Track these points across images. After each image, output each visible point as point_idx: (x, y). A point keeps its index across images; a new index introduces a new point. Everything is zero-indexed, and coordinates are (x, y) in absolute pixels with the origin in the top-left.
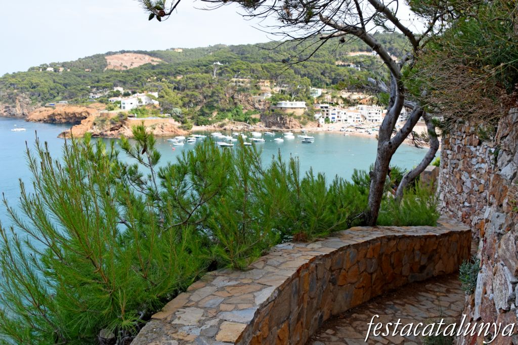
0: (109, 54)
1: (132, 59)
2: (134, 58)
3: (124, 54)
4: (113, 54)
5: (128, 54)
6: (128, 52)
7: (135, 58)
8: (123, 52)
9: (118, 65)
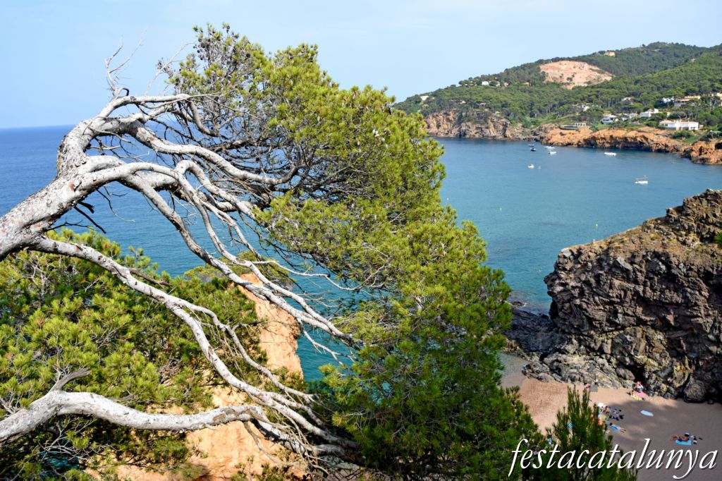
0: (541, 62)
1: (571, 68)
2: (572, 67)
3: (558, 63)
4: (546, 63)
5: (564, 62)
6: (563, 59)
7: (574, 67)
8: (556, 60)
9: (557, 77)
